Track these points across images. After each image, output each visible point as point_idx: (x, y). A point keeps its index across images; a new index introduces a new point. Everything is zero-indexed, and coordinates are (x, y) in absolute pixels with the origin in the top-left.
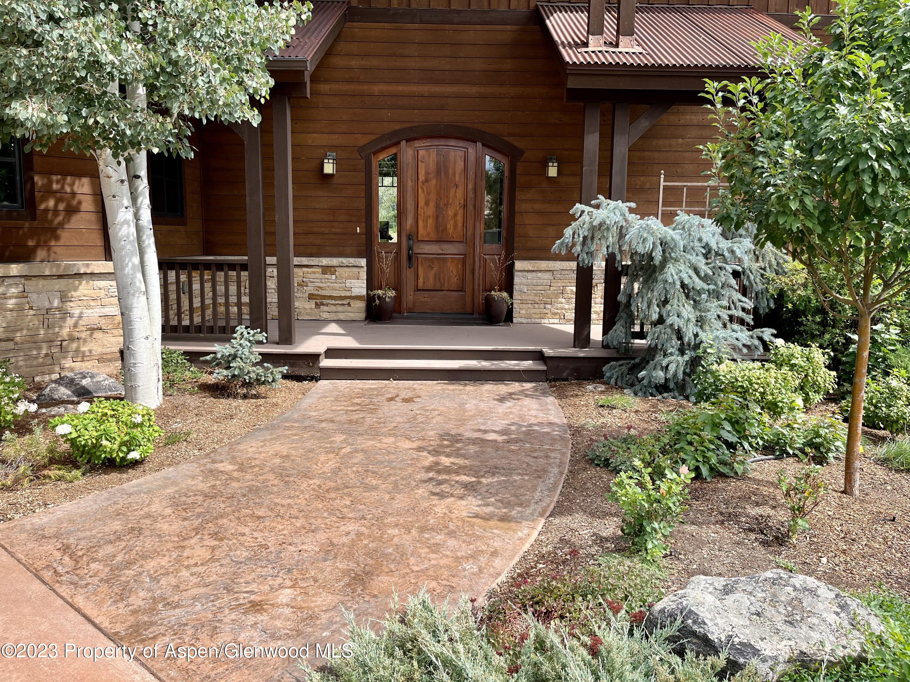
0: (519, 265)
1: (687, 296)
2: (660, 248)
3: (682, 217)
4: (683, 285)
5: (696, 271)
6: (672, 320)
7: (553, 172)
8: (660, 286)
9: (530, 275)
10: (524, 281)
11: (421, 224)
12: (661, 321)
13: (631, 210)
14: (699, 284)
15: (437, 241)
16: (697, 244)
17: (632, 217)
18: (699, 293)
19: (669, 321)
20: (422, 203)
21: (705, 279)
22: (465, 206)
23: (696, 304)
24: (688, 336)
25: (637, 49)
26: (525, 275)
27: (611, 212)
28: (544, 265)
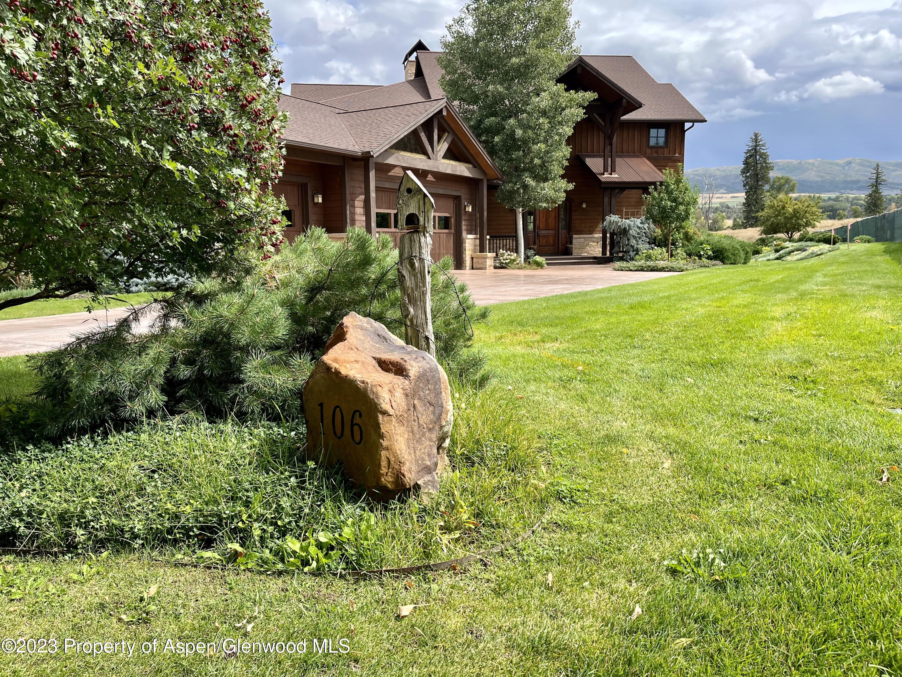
0: (574, 236)
1: (634, 238)
2: (627, 227)
4: (633, 235)
6: (632, 244)
7: (584, 206)
8: (627, 236)
11: (541, 224)
13: (619, 217)
14: (637, 235)
15: (546, 230)
17: (619, 219)
18: (637, 237)
19: (630, 244)
20: (541, 217)
22: (555, 218)
23: (636, 241)
24: (635, 248)
25: (617, 176)
26: (577, 240)
27: (614, 218)
28: (582, 236)
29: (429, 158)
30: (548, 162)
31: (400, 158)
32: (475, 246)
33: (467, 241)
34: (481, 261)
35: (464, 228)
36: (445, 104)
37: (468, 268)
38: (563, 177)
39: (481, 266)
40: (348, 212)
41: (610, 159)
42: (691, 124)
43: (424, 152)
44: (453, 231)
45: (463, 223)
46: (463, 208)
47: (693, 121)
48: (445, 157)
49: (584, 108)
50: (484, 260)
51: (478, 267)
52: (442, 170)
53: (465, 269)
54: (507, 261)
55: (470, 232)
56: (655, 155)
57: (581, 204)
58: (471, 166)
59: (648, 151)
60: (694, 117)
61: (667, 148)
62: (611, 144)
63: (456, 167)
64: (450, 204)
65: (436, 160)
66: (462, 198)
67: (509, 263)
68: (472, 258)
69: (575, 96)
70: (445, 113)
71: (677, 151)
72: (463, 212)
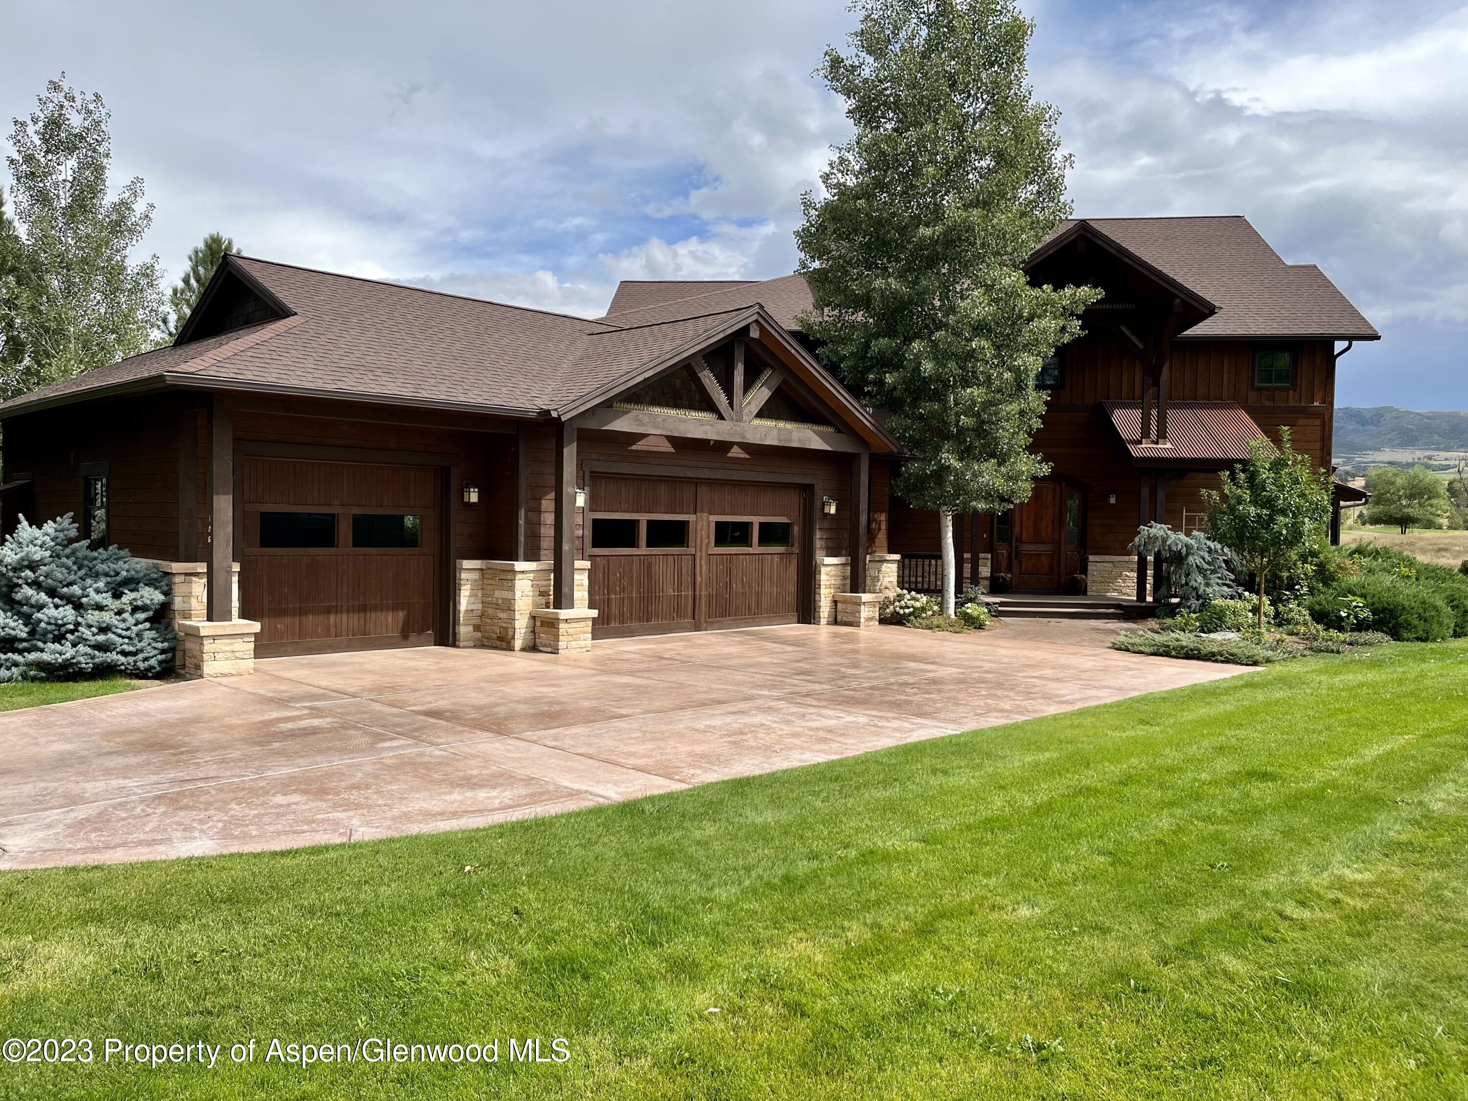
0: (1091, 558)
1: (1200, 572)
2: (1185, 548)
3: (1195, 533)
4: (1197, 566)
5: (1204, 559)
6: (1193, 583)
7: (1113, 500)
8: (1185, 566)
9: (1098, 565)
10: (1094, 568)
11: (1024, 532)
12: (1187, 584)
13: (1169, 529)
14: (1206, 566)
15: (1034, 543)
16: (1204, 546)
17: (1169, 532)
18: (1206, 570)
19: (1191, 584)
20: (1025, 519)
21: (1208, 563)
22: (1053, 521)
23: (1205, 577)
24: (1201, 592)
25: (1169, 445)
26: (1097, 564)
27: (1158, 530)
28: (1107, 558)
29: (722, 418)
30: (990, 422)
31: (646, 419)
32: (844, 578)
33: (824, 570)
34: (850, 608)
35: (818, 543)
36: (755, 317)
37: (823, 621)
38: (1031, 449)
39: (851, 619)
40: (521, 522)
41: (1154, 412)
42: (1346, 344)
43: (710, 406)
44: (796, 549)
45: (818, 535)
46: (818, 505)
47: (1351, 338)
48: (760, 415)
49: (1079, 317)
50: (855, 607)
51: (845, 619)
52: (752, 438)
53: (817, 622)
54: (907, 611)
55: (832, 552)
56: (1267, 403)
57: (1107, 497)
58: (831, 430)
59: (1252, 396)
60: (1352, 330)
61: (1295, 390)
62: (1156, 384)
63: (790, 432)
64: (794, 500)
65: (739, 420)
66: (817, 488)
67: (910, 614)
68: (835, 602)
69: (1054, 296)
70: (755, 333)
71: (1318, 396)
72: (818, 514)
